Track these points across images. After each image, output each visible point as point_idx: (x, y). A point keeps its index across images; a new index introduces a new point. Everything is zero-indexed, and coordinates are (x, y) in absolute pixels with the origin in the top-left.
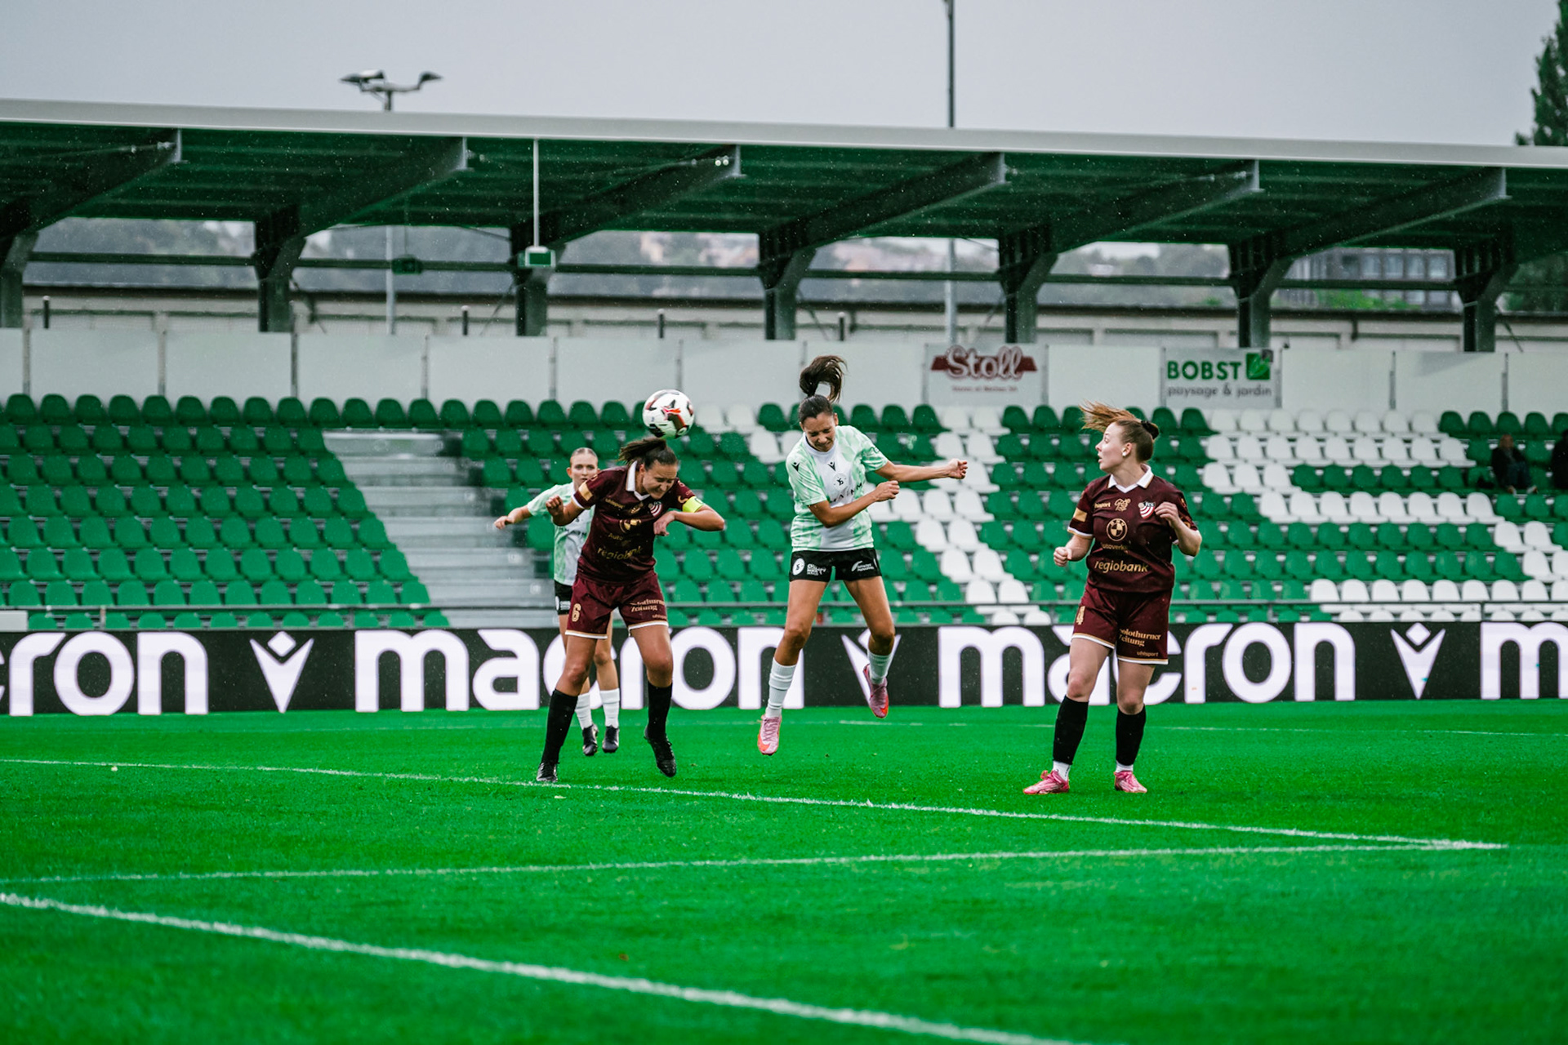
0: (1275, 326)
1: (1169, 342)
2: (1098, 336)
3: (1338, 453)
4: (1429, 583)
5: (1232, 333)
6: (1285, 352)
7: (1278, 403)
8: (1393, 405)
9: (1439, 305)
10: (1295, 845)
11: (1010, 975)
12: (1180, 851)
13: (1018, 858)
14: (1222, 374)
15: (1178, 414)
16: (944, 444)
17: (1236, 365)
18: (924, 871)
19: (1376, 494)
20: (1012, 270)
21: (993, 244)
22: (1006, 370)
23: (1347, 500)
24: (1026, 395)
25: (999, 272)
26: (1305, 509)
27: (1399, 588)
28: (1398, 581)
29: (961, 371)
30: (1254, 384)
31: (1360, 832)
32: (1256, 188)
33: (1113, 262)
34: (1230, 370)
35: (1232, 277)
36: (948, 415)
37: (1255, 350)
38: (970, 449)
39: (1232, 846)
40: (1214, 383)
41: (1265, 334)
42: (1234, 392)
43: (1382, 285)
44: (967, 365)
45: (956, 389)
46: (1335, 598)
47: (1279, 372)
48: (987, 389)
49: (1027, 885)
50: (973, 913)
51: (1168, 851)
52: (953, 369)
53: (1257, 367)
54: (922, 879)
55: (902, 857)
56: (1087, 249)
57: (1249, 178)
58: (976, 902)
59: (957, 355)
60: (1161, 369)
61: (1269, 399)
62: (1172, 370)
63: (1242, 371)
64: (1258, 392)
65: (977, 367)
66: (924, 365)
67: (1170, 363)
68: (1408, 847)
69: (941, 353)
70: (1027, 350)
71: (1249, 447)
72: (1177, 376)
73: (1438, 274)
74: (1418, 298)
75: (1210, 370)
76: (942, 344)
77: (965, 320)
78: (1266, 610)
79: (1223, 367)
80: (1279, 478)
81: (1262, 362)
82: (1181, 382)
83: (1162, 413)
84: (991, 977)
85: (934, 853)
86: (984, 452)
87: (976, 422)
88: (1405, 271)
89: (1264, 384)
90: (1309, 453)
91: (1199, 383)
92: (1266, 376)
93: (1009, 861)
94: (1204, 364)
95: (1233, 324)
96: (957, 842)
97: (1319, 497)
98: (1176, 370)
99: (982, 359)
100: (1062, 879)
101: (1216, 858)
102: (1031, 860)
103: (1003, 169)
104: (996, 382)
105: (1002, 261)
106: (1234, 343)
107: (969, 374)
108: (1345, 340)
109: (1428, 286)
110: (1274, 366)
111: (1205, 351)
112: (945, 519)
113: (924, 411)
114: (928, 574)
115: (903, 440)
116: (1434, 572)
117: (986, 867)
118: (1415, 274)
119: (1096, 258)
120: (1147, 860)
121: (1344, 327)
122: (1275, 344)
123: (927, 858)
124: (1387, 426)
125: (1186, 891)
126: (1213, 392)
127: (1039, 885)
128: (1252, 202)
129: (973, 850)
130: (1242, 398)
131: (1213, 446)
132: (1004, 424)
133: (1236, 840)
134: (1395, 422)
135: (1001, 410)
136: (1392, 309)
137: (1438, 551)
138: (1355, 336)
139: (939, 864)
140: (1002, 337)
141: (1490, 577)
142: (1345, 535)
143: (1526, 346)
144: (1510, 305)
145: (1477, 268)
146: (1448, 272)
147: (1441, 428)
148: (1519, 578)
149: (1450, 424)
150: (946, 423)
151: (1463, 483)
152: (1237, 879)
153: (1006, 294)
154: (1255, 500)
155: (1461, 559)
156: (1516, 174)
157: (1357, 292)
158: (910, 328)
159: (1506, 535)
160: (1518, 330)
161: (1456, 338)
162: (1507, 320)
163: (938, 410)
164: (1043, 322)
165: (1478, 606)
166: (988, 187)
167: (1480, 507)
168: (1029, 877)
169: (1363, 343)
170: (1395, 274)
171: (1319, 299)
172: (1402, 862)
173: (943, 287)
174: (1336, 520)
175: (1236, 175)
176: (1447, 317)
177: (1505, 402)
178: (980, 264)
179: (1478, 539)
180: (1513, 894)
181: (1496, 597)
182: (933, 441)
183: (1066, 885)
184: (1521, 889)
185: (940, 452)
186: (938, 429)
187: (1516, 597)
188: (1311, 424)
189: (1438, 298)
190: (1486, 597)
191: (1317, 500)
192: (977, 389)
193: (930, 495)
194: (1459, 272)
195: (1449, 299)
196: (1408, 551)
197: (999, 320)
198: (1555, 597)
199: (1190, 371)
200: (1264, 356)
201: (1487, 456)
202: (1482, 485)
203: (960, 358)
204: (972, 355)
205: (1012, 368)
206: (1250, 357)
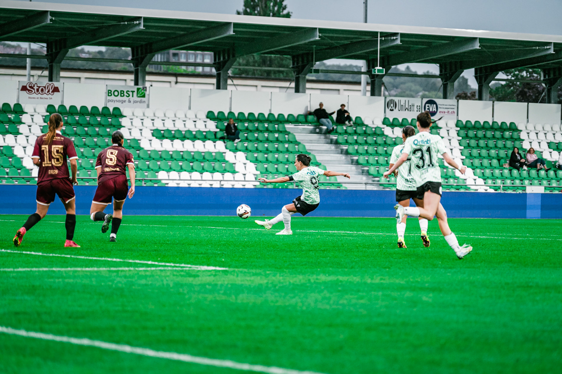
0: (148, 78)
1: (109, 83)
2: (83, 80)
3: (169, 125)
4: (202, 173)
5: (132, 80)
6: (151, 87)
7: (148, 106)
8: (190, 108)
9: (207, 72)
10: (151, 267)
11: (45, 313)
12: (108, 269)
13: (49, 271)
14: (128, 95)
15: (111, 110)
16: (25, 118)
17: (133, 92)
18: (14, 274)
19: (183, 141)
20: (51, 55)
21: (45, 45)
22: (49, 91)
23: (172, 142)
24: (56, 100)
25: (46, 55)
26: (157, 145)
27: (190, 175)
28: (190, 172)
29: (32, 91)
30: (139, 99)
31: (174, 263)
32: (142, 27)
33: (88, 53)
34: (131, 93)
35: (132, 59)
36: (26, 107)
37: (140, 86)
38: (34, 120)
39: (128, 267)
40: (125, 98)
41: (144, 81)
42: (132, 102)
43: (187, 64)
44: (34, 89)
45: (29, 98)
46: (167, 178)
47: (149, 95)
48: (41, 98)
49: (52, 280)
50: (32, 290)
51: (104, 269)
52: (29, 90)
53: (140, 93)
54: (13, 277)
55: (6, 269)
56: (79, 48)
57: (140, 24)
58: (33, 286)
59: (30, 85)
60: (106, 93)
61: (145, 105)
62: (109, 93)
63: (135, 94)
64: (141, 102)
65: (38, 90)
66: (18, 89)
67: (109, 90)
68: (191, 269)
69: (25, 85)
70: (56, 84)
71: (137, 122)
72: (111, 95)
73: (207, 61)
74: (200, 69)
75: (123, 93)
76: (24, 81)
77: (33, 72)
78: (142, 182)
79: (128, 92)
80: (147, 133)
81: (142, 91)
82: (113, 98)
83: (106, 108)
84: (39, 314)
85: (18, 268)
86: (39, 120)
87: (37, 110)
88: (195, 59)
89: (143, 99)
90: (159, 125)
91: (119, 98)
92: (144, 96)
93: (46, 271)
94: (121, 91)
95: (132, 77)
96: (27, 264)
97: (162, 141)
98: (111, 93)
99: (39, 87)
100: (65, 278)
101: (122, 271)
102: (54, 271)
103: (49, 17)
104: (45, 96)
105: (48, 51)
106: (132, 83)
107: (35, 92)
108: (173, 84)
109: (204, 65)
110: (147, 93)
111: (122, 86)
112: (24, 146)
113: (18, 105)
114: (17, 166)
115: (10, 116)
116: (203, 169)
117: (37, 273)
118: (199, 61)
119: (82, 51)
120: (97, 272)
121: (173, 79)
122: (147, 85)
123: (16, 270)
124: (187, 116)
125: (110, 283)
126: (125, 101)
127: (57, 280)
128: (140, 32)
129: (32, 267)
130: (135, 104)
131: (124, 121)
132: (47, 111)
133: (129, 265)
134: (191, 114)
135: (46, 106)
136: (190, 73)
137: (205, 162)
138: (176, 82)
139: (20, 272)
140: (47, 79)
141: (224, 171)
142: (171, 155)
143: (239, 88)
144: (233, 73)
145: (222, 59)
146: (211, 60)
147: (207, 117)
148: (234, 172)
149: (210, 116)
150: (26, 111)
151: (215, 137)
152: (130, 280)
153: (50, 63)
154: (139, 141)
155: (213, 165)
156: (236, 25)
157: (178, 67)
158: (13, 75)
159: (229, 156)
160: (236, 82)
161: (214, 84)
162: (232, 78)
163: (23, 106)
164: (62, 74)
165: (219, 182)
166: (43, 24)
167: (220, 146)
168: (52, 277)
169: (179, 85)
170: (191, 60)
171: (164, 68)
172: (189, 274)
173: (26, 60)
174: (168, 149)
175: (135, 22)
176: (210, 76)
177: (231, 108)
178: (40, 52)
179: (219, 158)
180: (229, 286)
181: (225, 179)
182: (21, 117)
183: (66, 280)
184: (232, 284)
185: (23, 121)
186: (22, 112)
187: (232, 179)
188: (160, 114)
189: (207, 69)
190: (222, 179)
191: (161, 142)
192: (38, 98)
193: (19, 136)
194: (215, 60)
195: (211, 70)
196: (194, 161)
197: (46, 73)
198: (246, 179)
199: (116, 93)
200: (143, 89)
201: (224, 128)
202: (222, 138)
203: (30, 87)
204: (36, 85)
205: (51, 91)
206: (138, 89)
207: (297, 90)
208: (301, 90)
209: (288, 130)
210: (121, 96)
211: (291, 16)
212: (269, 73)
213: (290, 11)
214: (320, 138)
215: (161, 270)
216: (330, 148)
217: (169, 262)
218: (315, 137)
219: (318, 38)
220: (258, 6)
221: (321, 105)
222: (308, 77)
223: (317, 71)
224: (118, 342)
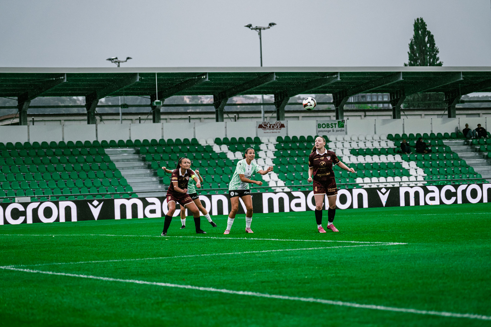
0: (345, 114)
1: (318, 119)
2: (300, 118)
3: (362, 146)
4: (386, 178)
5: (334, 116)
6: (348, 120)
7: (346, 133)
8: (375, 133)
9: (387, 107)
10: (354, 245)
11: (282, 281)
12: (325, 248)
13: (284, 251)
14: (332, 127)
16: (262, 147)
17: (335, 124)
18: (260, 255)
19: (372, 156)
20: (277, 102)
21: (273, 95)
22: (277, 127)
23: (364, 157)
24: (282, 133)
25: (275, 103)
26: (354, 160)
27: (378, 179)
28: (378, 177)
29: (266, 128)
30: (340, 129)
31: (371, 241)
32: (339, 79)
33: (303, 99)
34: (334, 125)
35: (333, 102)
36: (263, 139)
37: (340, 120)
38: (269, 148)
39: (338, 246)
40: (330, 129)
41: (343, 116)
42: (335, 131)
43: (372, 103)
44: (267, 126)
45: (265, 133)
46: (362, 182)
47: (346, 125)
48: (272, 132)
49: (286, 258)
50: (273, 265)
51: (322, 248)
52: (264, 128)
53: (341, 124)
54: (259, 257)
55: (254, 252)
56: (297, 96)
57: (337, 77)
58: (273, 262)
59: (265, 124)
60: (316, 126)
61: (344, 132)
62: (319, 126)
63: (337, 125)
64: (341, 131)
65: (270, 127)
66: (256, 127)
67: (319, 124)
68: (383, 245)
69: (261, 124)
70: (282, 122)
71: (339, 145)
72: (320, 127)
73: (386, 99)
74: (381, 105)
75: (329, 125)
76: (261, 121)
77: (266, 115)
78: (345, 186)
79: (332, 125)
80: (347, 152)
81: (342, 123)
82: (322, 129)
84: (278, 281)
85: (263, 250)
86: (272, 148)
87: (270, 141)
88: (377, 99)
89: (343, 129)
90: (354, 146)
91: (326, 129)
92: (343, 127)
93: (281, 252)
94: (327, 124)
95: (334, 114)
96: (269, 247)
98: (320, 126)
99: (271, 125)
101: (334, 249)
102: (287, 251)
103: (275, 76)
104: (275, 131)
105: (275, 100)
106: (335, 118)
107: (268, 129)
108: (363, 117)
109: (383, 102)
110: (345, 124)
111: (328, 121)
112: (263, 165)
113: (257, 138)
116: (387, 175)
117: (276, 253)
118: (380, 100)
119: (299, 98)
120: (316, 250)
121: (363, 114)
122: (345, 118)
123: (261, 252)
124: (374, 138)
125: (327, 258)
126: (330, 131)
127: (289, 258)
128: (338, 82)
129: (272, 249)
130: (337, 132)
132: (277, 141)
133: (339, 244)
134: (376, 137)
135: (276, 137)
136: (374, 109)
137: (388, 169)
138: (365, 116)
139: (264, 253)
140: (276, 119)
141: (401, 176)
142: (364, 166)
143: (408, 117)
144: (404, 107)
145: (396, 98)
146: (388, 99)
147: (388, 138)
148: (409, 175)
149: (390, 137)
150: (262, 141)
151: (394, 152)
152: (339, 254)
153: (277, 108)
154: (342, 158)
155: (394, 171)
156: (404, 73)
157: (365, 105)
158: (252, 117)
159: (405, 165)
160: (406, 113)
161: (391, 115)
162: (404, 110)
163: (260, 138)
164: (286, 115)
165: (398, 183)
166: (271, 81)
167: (398, 158)
168: (287, 256)
169: (367, 118)
170: (375, 100)
171: (356, 107)
172: (381, 249)
173: (261, 107)
174: (362, 162)
175: (334, 76)
176: (388, 110)
177: (404, 131)
178: (270, 101)
179: (398, 166)
180: (410, 256)
181: (403, 180)
182: (259, 146)
183: (296, 257)
184: (412, 254)
185: (261, 148)
186: (260, 143)
187: (408, 180)
188: (355, 138)
189: (386, 105)
190: (401, 181)
191: (357, 158)
192: (270, 132)
193: (259, 160)
194: (391, 99)
195: (389, 106)
196: (380, 170)
197: (275, 115)
198: (418, 180)
199: (324, 126)
200: (342, 122)
201: (400, 145)
202: (398, 152)
203: (265, 125)
204: (268, 124)
205: (279, 127)
206: (339, 122)
207: (450, 116)
208: (452, 116)
209: (445, 144)
210: (327, 127)
211: (442, 64)
212: (429, 105)
213: (442, 61)
214: (468, 148)
215: (361, 247)
216: (475, 155)
217: (366, 241)
218: (465, 147)
219: (462, 79)
220: (418, 59)
221: (467, 125)
222: (457, 106)
223: (463, 102)
224: (333, 299)
